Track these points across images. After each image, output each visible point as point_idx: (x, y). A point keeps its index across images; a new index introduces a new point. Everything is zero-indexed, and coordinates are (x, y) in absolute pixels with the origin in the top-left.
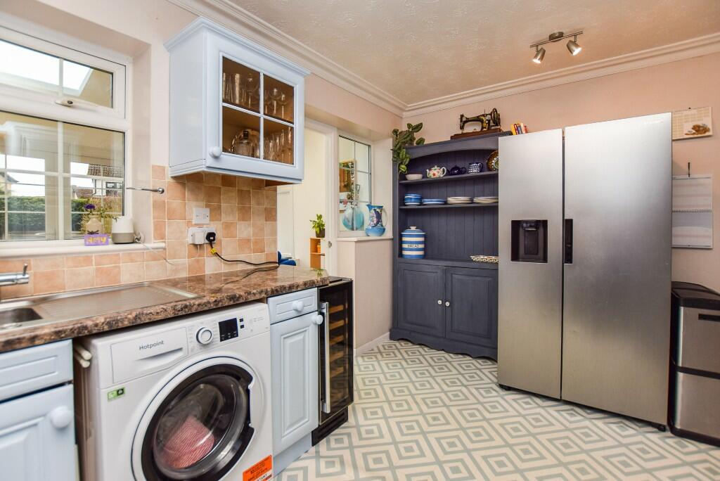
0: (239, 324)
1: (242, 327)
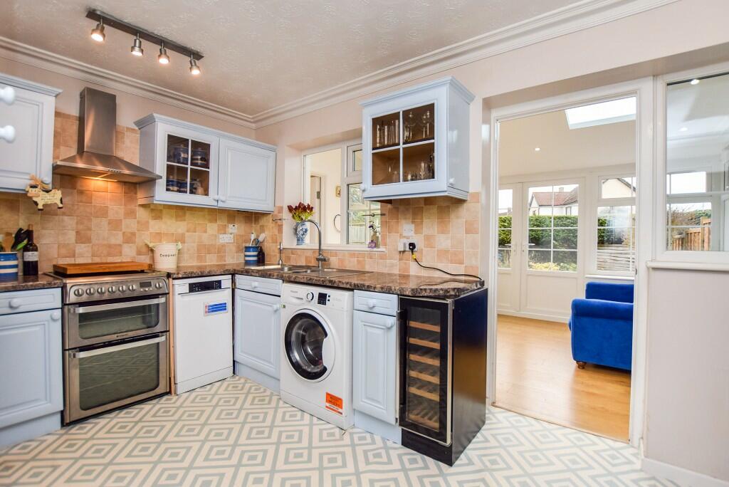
0: (328, 298)
1: (329, 300)
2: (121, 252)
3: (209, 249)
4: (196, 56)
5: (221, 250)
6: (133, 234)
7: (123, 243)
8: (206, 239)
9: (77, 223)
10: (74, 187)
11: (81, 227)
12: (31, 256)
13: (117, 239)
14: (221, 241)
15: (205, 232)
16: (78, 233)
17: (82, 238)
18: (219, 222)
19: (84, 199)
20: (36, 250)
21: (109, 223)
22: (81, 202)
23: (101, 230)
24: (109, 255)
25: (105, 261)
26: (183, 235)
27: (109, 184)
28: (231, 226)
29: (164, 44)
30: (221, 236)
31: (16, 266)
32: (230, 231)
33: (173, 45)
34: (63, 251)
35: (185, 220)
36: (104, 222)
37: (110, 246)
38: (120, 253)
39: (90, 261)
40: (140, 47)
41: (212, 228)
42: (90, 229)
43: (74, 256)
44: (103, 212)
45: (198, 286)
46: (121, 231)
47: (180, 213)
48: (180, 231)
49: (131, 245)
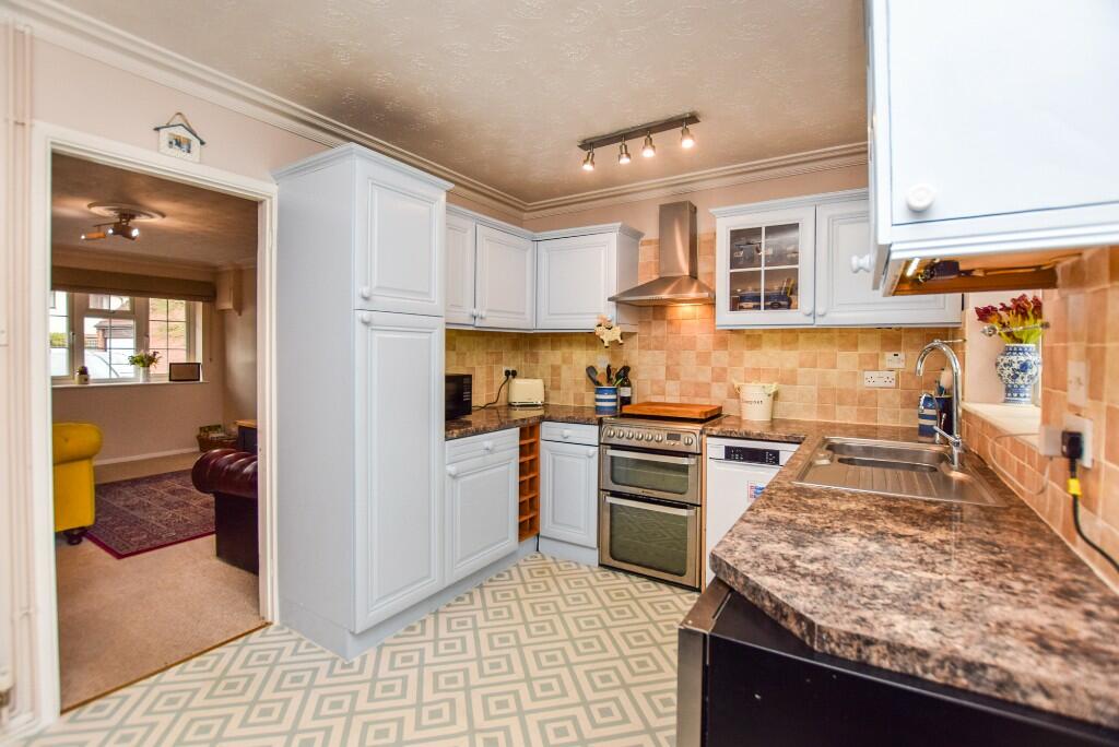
2: (709, 393)
3: (841, 398)
4: (689, 119)
5: (866, 400)
6: (724, 370)
7: (713, 381)
8: (833, 378)
9: (667, 358)
10: (664, 319)
11: (670, 363)
12: (625, 392)
13: (705, 376)
14: (867, 384)
15: (834, 367)
16: (667, 368)
17: (672, 374)
18: (862, 350)
19: (674, 329)
20: (629, 385)
21: (697, 357)
22: (671, 333)
23: (689, 365)
24: (696, 395)
25: (691, 402)
26: (793, 372)
27: (698, 308)
28: (889, 355)
29: (647, 131)
30: (868, 375)
31: (615, 400)
32: (889, 365)
33: (661, 125)
34: (655, 388)
35: (797, 349)
36: (692, 354)
37: (697, 385)
38: (708, 395)
39: (677, 401)
40: (626, 153)
41: (847, 360)
42: (678, 364)
43: (663, 394)
44: (691, 344)
45: (739, 453)
46: (710, 365)
47: (789, 337)
48: (789, 366)
49: (721, 384)
